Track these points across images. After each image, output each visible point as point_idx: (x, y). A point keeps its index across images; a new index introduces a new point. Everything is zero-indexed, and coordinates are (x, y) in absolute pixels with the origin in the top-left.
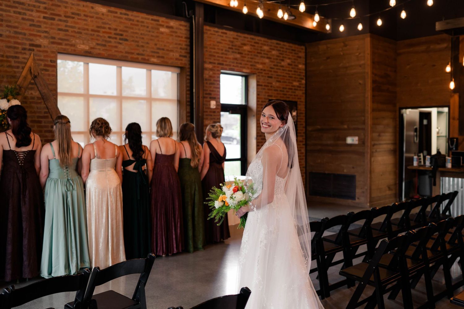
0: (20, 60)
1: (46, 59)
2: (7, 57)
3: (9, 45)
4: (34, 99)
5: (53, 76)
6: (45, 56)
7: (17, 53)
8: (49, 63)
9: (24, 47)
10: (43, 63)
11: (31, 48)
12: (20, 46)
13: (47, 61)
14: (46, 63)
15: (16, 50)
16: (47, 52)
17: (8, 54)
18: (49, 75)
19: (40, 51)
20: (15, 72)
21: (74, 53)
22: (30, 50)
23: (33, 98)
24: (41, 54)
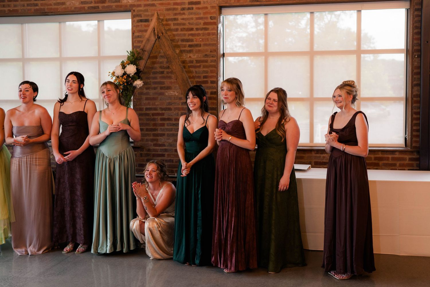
0: (180, 21)
1: (206, 16)
2: (167, 20)
3: (169, 7)
4: (193, 63)
5: (213, 35)
6: (205, 13)
7: (176, 14)
8: (210, 20)
9: (183, 6)
10: (202, 22)
11: (190, 6)
12: (179, 7)
13: (207, 18)
14: (206, 21)
15: (175, 12)
16: (207, 8)
17: (168, 17)
18: (209, 34)
19: (199, 8)
20: (174, 35)
21: (238, 4)
22: (189, 9)
23: (191, 62)
24: (200, 11)
